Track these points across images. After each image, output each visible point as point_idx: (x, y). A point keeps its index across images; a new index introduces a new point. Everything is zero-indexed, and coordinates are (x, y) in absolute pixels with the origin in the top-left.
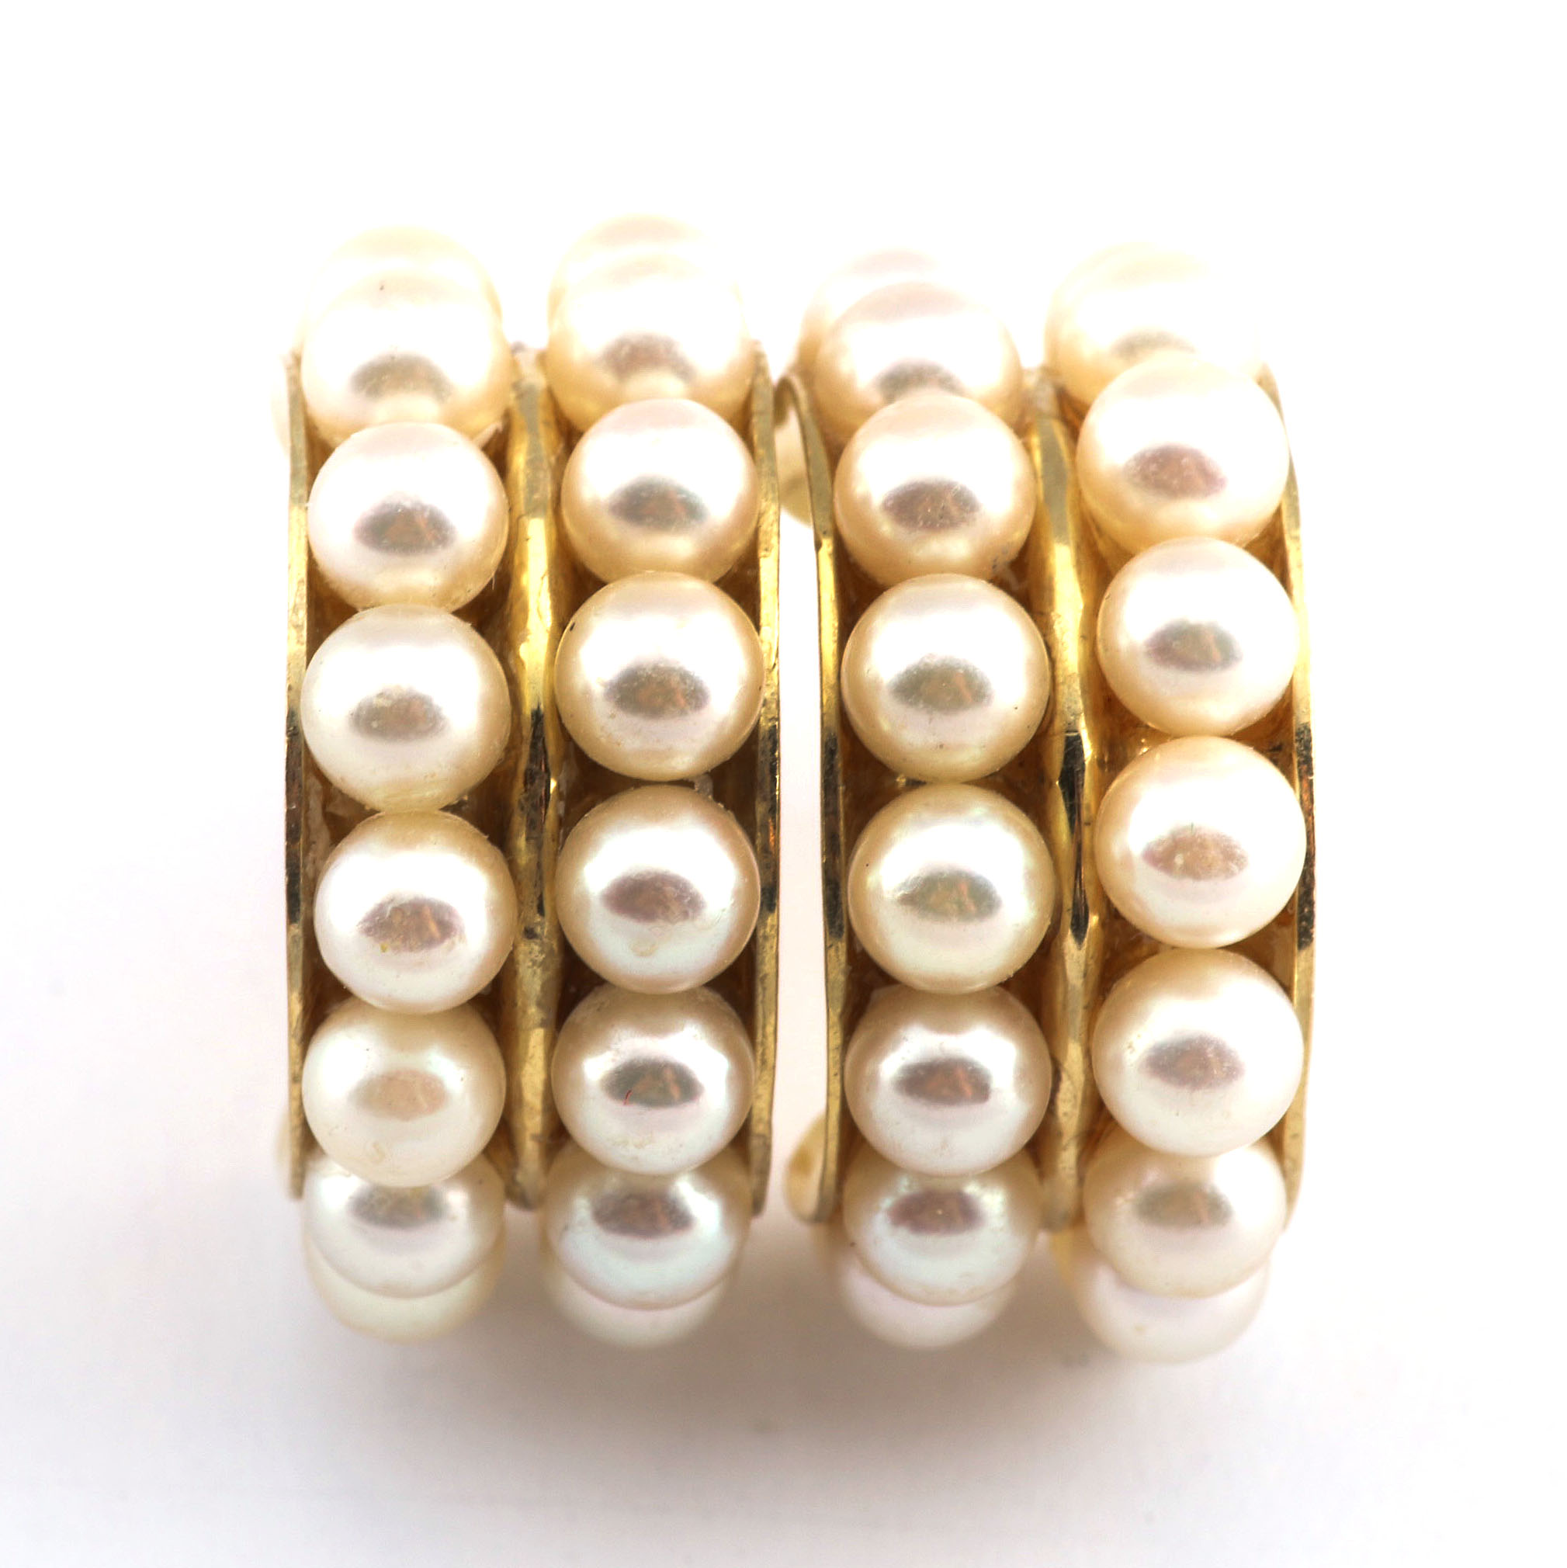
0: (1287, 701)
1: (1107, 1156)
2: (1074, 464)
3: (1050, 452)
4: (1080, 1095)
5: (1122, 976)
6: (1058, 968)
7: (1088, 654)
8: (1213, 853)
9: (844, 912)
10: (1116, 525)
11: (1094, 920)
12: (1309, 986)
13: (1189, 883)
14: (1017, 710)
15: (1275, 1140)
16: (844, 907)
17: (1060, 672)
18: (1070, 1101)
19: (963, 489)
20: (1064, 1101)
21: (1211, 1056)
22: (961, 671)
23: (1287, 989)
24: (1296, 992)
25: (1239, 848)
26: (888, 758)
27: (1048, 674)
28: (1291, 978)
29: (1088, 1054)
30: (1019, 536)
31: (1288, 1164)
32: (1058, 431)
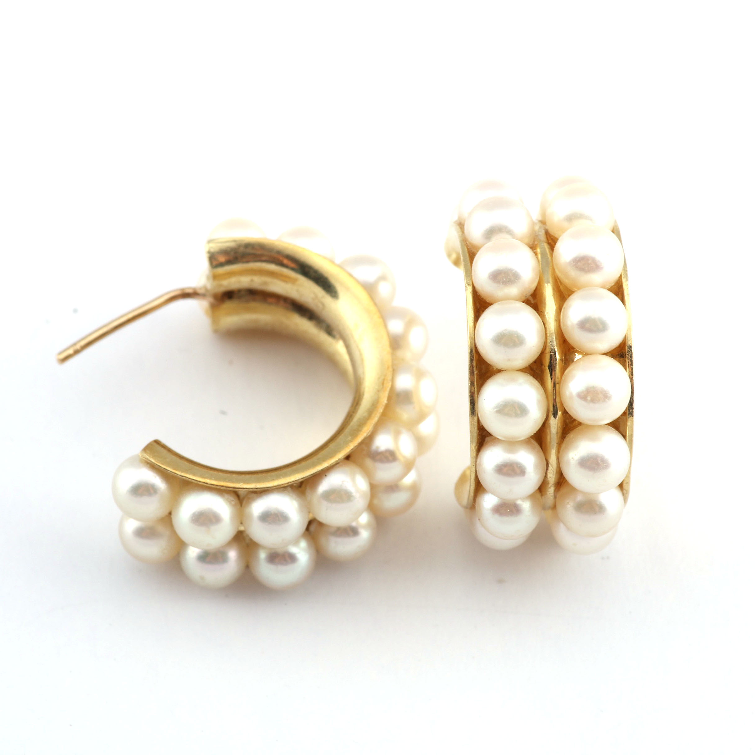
0: (624, 341)
1: (564, 490)
2: (552, 260)
3: (543, 254)
4: (555, 472)
5: (569, 433)
6: (548, 431)
7: (557, 325)
8: (601, 396)
9: (477, 413)
10: (566, 281)
11: (560, 413)
12: (632, 436)
13: (592, 405)
14: (533, 348)
15: (621, 486)
16: (476, 411)
17: (548, 332)
18: (552, 473)
19: (516, 272)
20: (550, 473)
21: (599, 462)
22: (516, 335)
23: (624, 436)
24: (627, 438)
25: (609, 394)
26: (491, 363)
27: (545, 333)
28: (626, 433)
29: (558, 458)
30: (534, 286)
31: (625, 491)
32: (546, 246)
